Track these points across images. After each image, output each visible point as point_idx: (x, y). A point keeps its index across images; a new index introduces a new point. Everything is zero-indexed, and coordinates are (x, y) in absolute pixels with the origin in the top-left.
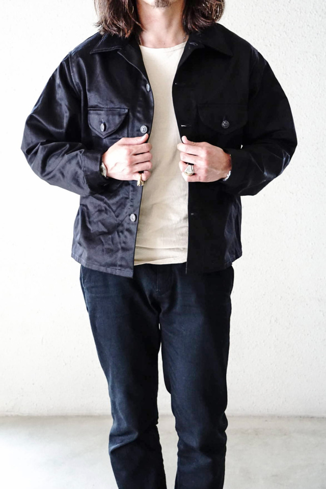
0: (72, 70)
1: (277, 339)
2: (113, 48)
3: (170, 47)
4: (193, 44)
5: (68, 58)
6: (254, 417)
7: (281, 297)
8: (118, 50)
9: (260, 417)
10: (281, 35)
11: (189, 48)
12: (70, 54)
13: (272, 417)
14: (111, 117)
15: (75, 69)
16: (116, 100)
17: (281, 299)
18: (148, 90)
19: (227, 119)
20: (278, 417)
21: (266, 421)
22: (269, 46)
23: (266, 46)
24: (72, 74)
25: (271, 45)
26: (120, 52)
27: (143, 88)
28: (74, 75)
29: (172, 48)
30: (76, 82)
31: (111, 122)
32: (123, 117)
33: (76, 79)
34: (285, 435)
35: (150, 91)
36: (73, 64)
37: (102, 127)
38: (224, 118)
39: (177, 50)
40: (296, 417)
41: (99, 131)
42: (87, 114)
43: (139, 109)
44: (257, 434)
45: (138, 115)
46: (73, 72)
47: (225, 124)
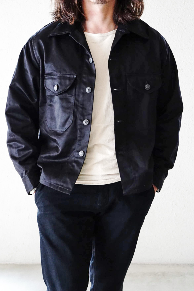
0: (34, 47)
2: (65, 33)
3: (105, 33)
4: (122, 31)
5: (31, 40)
6: (162, 265)
8: (69, 34)
9: (165, 265)
11: (119, 34)
12: (33, 37)
13: (173, 265)
14: (63, 81)
15: (36, 47)
16: (67, 69)
18: (91, 62)
19: (148, 83)
21: (170, 267)
24: (34, 51)
26: (71, 35)
27: (87, 61)
28: (35, 51)
29: (106, 33)
30: (37, 56)
31: (63, 84)
32: (72, 81)
33: (37, 54)
34: (181, 276)
35: (92, 63)
36: (35, 44)
37: (56, 88)
38: (146, 82)
39: (109, 35)
41: (53, 91)
42: (44, 79)
43: (84, 76)
45: (84, 80)
46: (35, 49)
47: (147, 87)
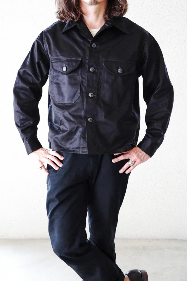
0: (44, 39)
1: (156, 195)
4: (106, 25)
6: (143, 239)
7: (158, 170)
8: (77, 25)
9: (146, 239)
10: (158, 20)
12: (44, 31)
13: (153, 239)
14: (70, 63)
15: (46, 38)
17: (158, 172)
19: (121, 68)
20: (156, 239)
21: (149, 242)
22: (151, 26)
23: (149, 26)
24: (44, 41)
25: (152, 26)
26: (78, 27)
31: (71, 65)
32: (78, 63)
34: (160, 250)
37: (65, 69)
40: (167, 240)
41: (62, 72)
44: (144, 249)
47: (120, 70)
